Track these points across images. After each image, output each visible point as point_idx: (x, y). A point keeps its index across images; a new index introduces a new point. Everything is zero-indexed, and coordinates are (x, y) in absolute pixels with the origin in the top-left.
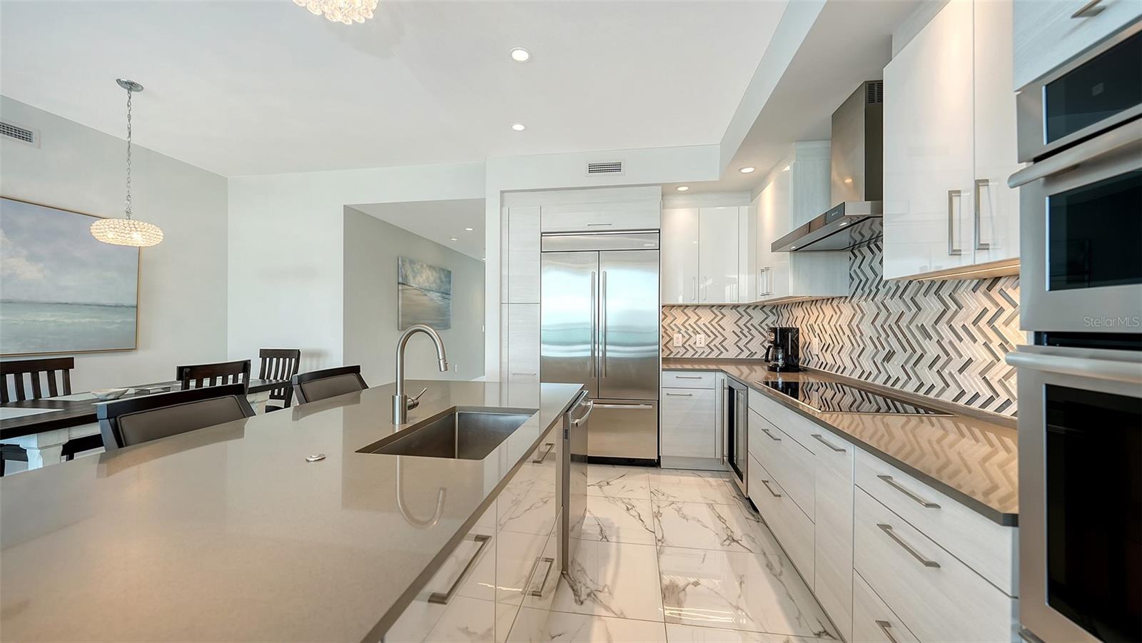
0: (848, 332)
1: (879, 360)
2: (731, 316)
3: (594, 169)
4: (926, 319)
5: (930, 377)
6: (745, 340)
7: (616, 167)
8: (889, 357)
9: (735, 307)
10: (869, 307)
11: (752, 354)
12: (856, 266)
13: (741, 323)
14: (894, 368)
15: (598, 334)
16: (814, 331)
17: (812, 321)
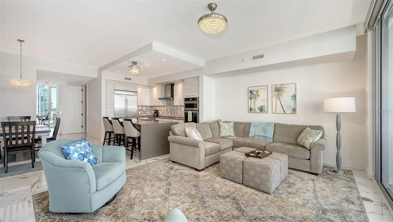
0: (166, 110)
1: (170, 114)
2: (145, 108)
3: (126, 79)
4: (175, 109)
5: (176, 115)
6: (147, 112)
7: (130, 79)
8: (171, 113)
9: (145, 106)
10: (169, 108)
11: (148, 115)
12: (167, 102)
13: (146, 109)
14: (172, 114)
15: (126, 111)
16: (160, 110)
17: (160, 109)
